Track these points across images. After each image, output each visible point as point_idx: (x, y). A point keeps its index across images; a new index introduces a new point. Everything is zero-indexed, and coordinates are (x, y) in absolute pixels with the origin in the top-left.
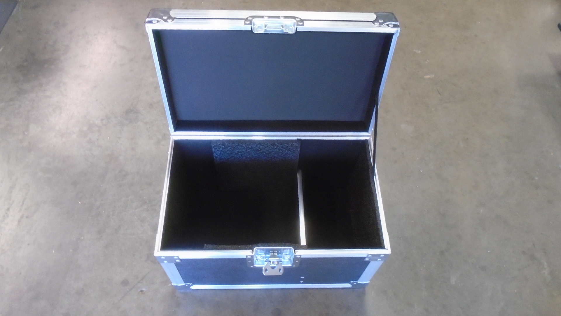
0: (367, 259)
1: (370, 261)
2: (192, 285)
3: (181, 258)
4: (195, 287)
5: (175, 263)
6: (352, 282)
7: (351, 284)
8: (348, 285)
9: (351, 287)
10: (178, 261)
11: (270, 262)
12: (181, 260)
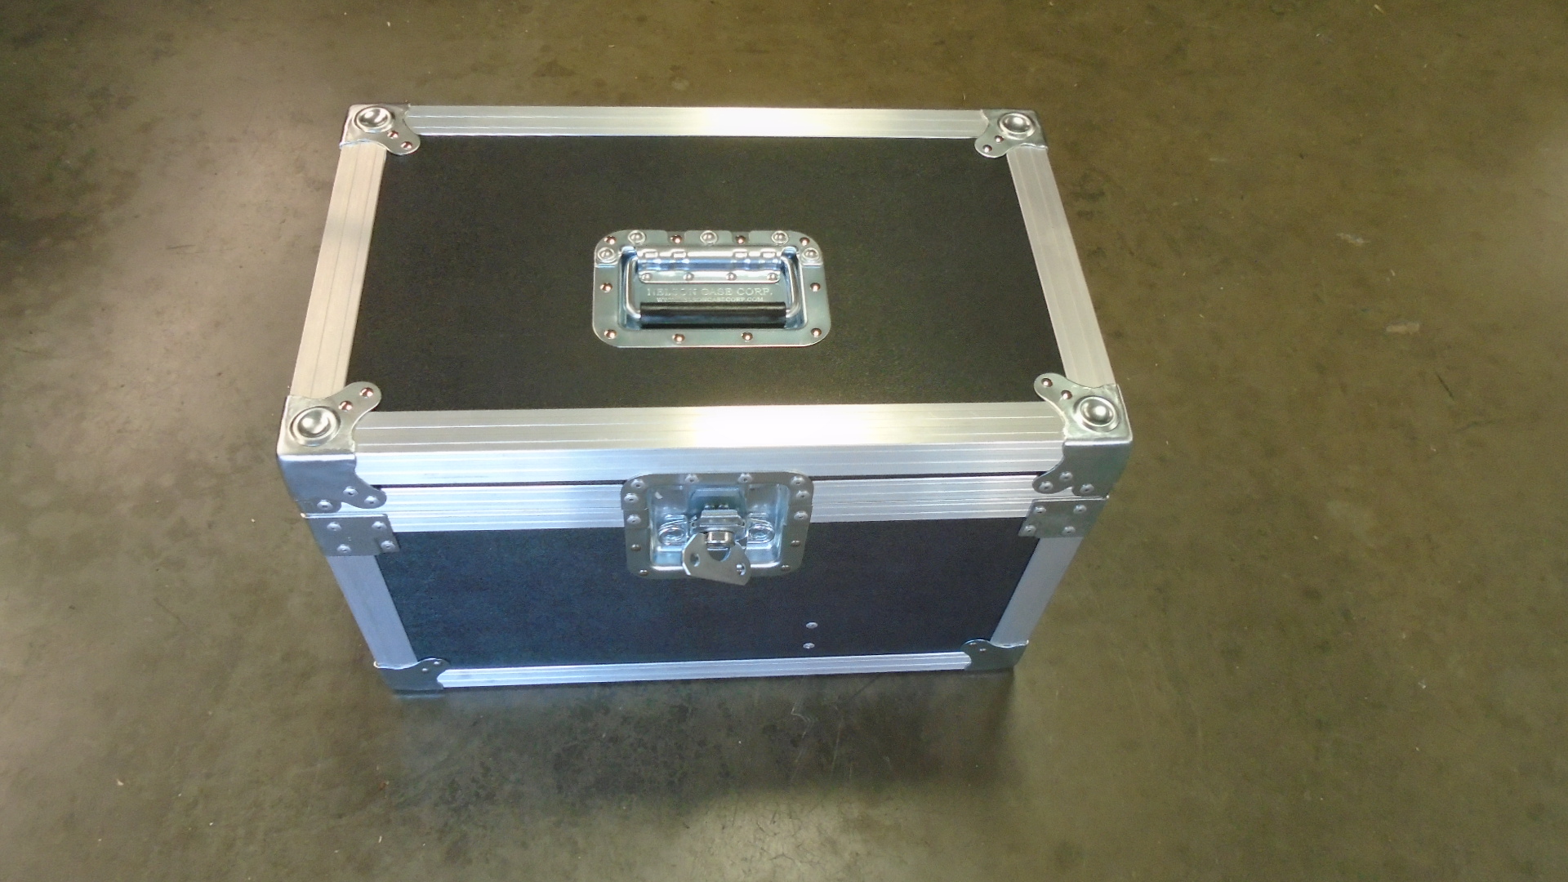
0: (1028, 528)
1: (1038, 536)
2: (441, 669)
3: (397, 528)
4: (451, 678)
5: (378, 554)
6: (971, 642)
7: (970, 651)
8: (958, 660)
9: (969, 667)
10: (387, 544)
11: (707, 536)
12: (399, 538)
